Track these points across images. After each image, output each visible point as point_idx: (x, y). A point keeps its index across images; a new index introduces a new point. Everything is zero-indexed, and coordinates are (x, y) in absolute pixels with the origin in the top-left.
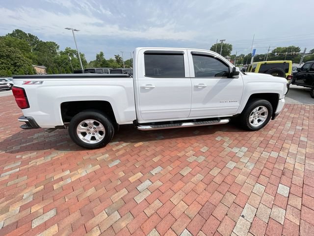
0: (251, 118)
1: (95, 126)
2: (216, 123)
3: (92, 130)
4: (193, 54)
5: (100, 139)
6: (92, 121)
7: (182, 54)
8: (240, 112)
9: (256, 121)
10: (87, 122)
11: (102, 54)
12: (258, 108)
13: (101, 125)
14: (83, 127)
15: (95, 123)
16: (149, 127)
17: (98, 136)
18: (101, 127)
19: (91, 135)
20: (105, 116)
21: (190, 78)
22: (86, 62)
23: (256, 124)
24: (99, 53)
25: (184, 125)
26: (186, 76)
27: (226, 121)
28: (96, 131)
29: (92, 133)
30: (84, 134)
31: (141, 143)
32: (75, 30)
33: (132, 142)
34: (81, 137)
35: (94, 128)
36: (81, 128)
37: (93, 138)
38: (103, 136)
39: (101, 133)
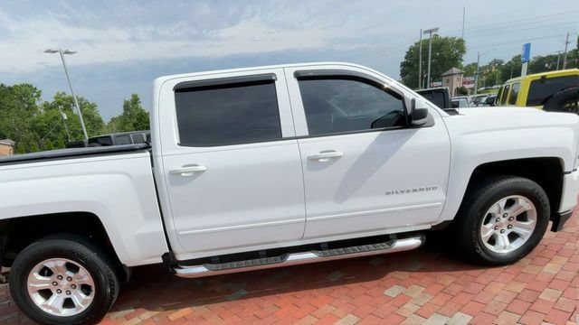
0: (487, 231)
1: (69, 274)
2: (382, 249)
3: (64, 283)
4: (301, 77)
5: (84, 302)
6: (61, 262)
7: (269, 81)
8: (450, 215)
9: (503, 239)
10: (50, 263)
11: (135, 100)
12: (502, 202)
13: (83, 271)
14: (40, 278)
15: (70, 267)
16: (201, 270)
17: (79, 298)
18: (84, 276)
19: (64, 296)
20: (90, 249)
21: (297, 138)
22: (100, 121)
23: (504, 247)
24: (129, 98)
25: (294, 258)
26: (284, 135)
27: (414, 242)
28: (74, 286)
29: (64, 292)
30: (46, 294)
31: (185, 311)
32: (67, 53)
33: (166, 309)
34: (39, 300)
35: (70, 279)
36: (36, 280)
37: (68, 303)
38: (90, 298)
39: (86, 289)
